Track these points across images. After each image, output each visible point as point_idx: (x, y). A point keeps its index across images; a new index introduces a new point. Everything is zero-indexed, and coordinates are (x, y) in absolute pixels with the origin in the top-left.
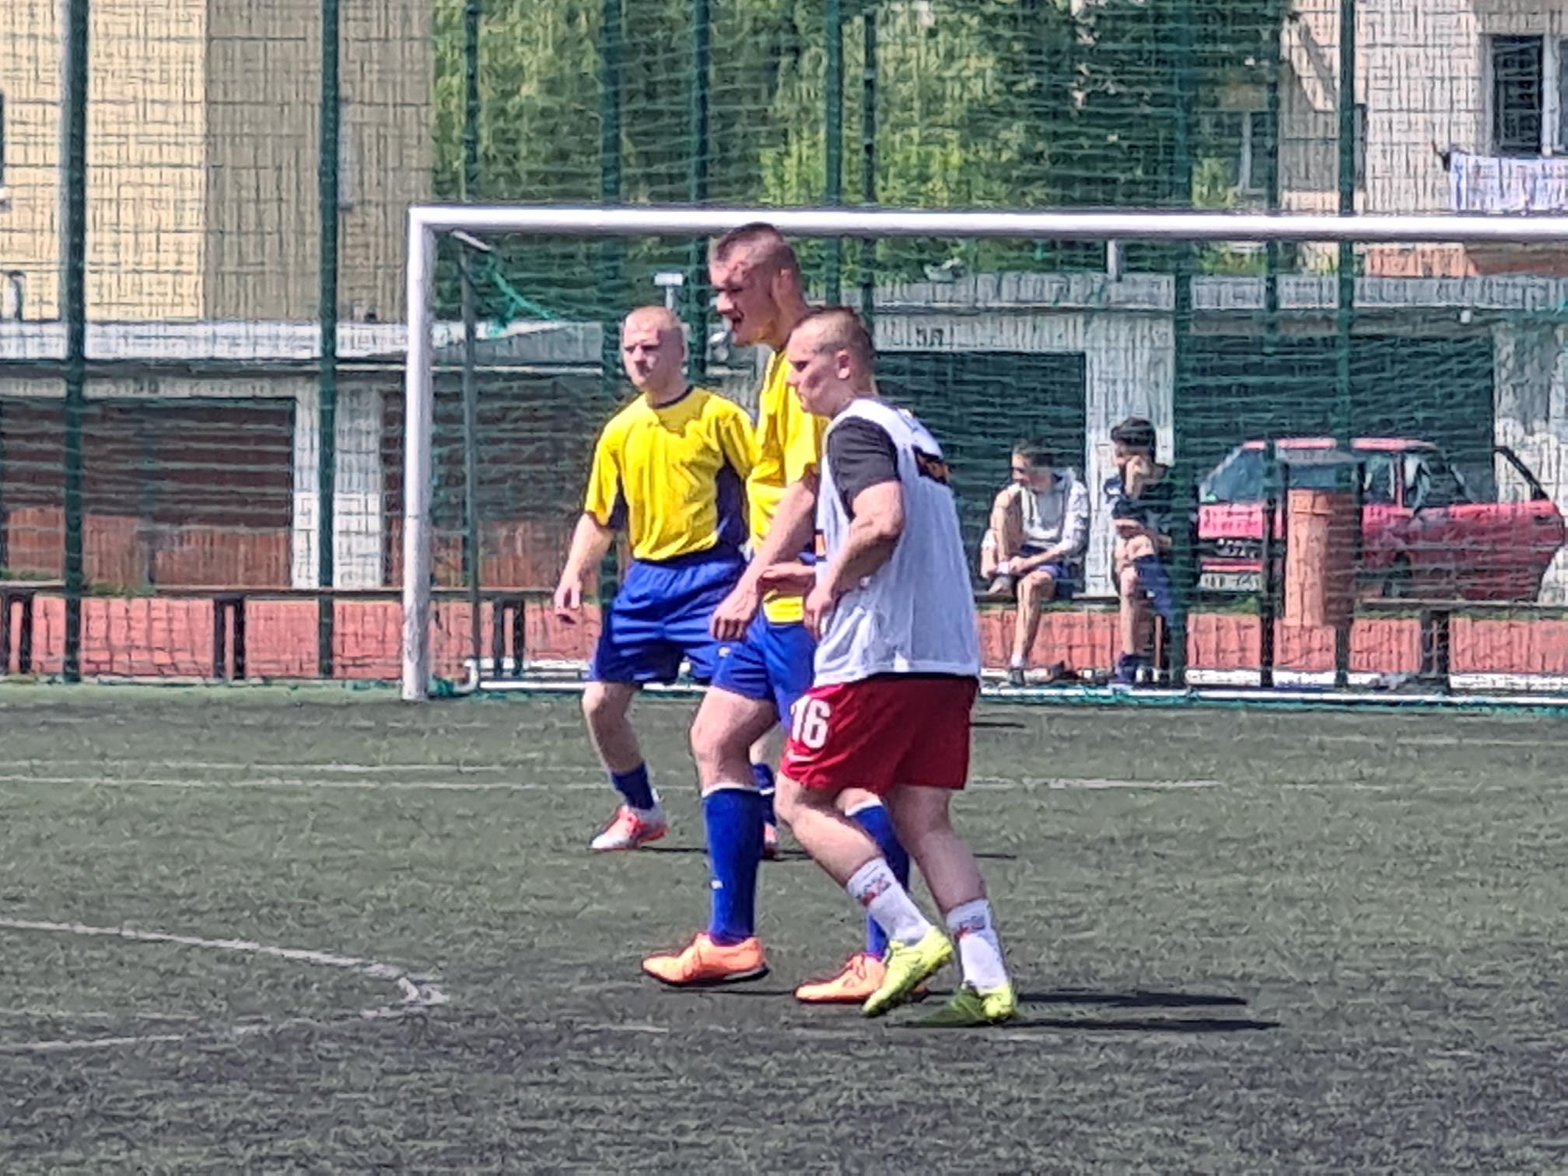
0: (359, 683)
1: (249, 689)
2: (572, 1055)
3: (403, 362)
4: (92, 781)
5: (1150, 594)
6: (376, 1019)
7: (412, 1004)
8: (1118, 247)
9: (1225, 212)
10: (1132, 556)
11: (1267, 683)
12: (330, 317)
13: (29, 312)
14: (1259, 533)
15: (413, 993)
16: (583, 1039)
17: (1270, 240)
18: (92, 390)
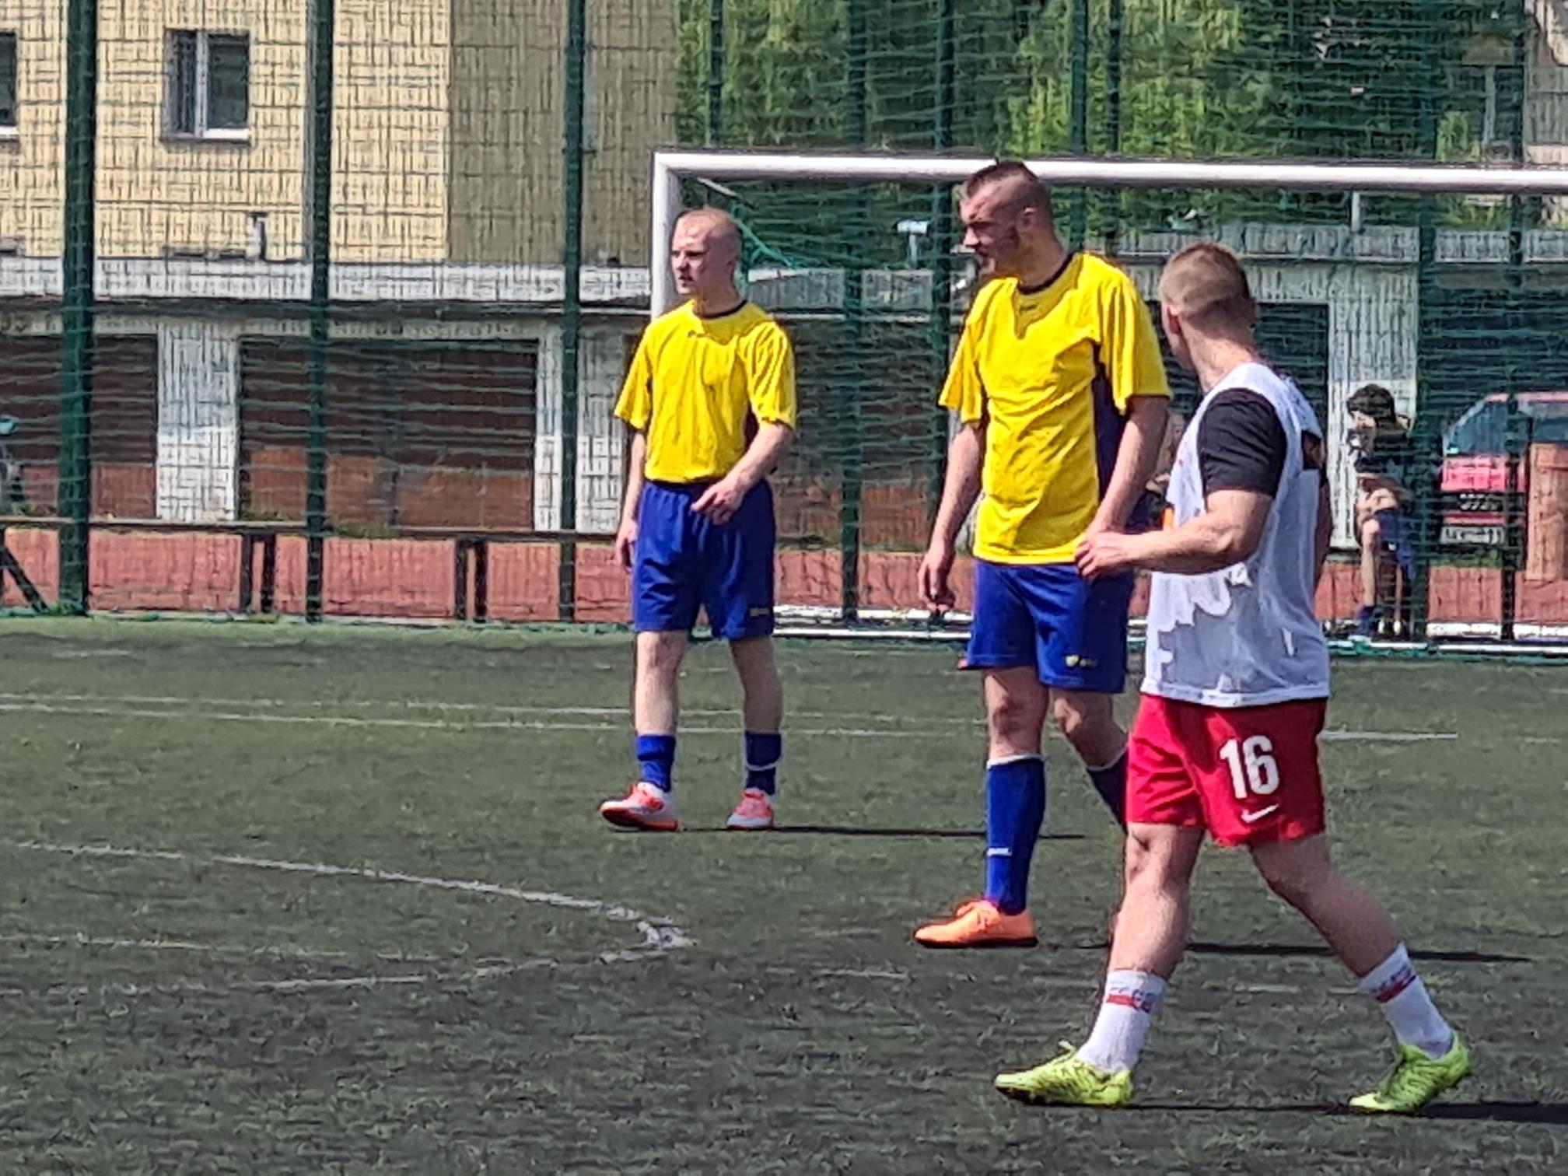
0: (601, 627)
1: (491, 631)
2: (814, 1001)
3: (648, 307)
4: (333, 721)
5: (1392, 547)
6: (616, 962)
7: (653, 947)
8: (1362, 198)
9: (1471, 165)
10: (1375, 508)
11: (1507, 636)
12: (573, 259)
13: (272, 253)
14: (1500, 485)
15: (653, 936)
16: (822, 984)
17: (1515, 192)
18: (335, 332)
